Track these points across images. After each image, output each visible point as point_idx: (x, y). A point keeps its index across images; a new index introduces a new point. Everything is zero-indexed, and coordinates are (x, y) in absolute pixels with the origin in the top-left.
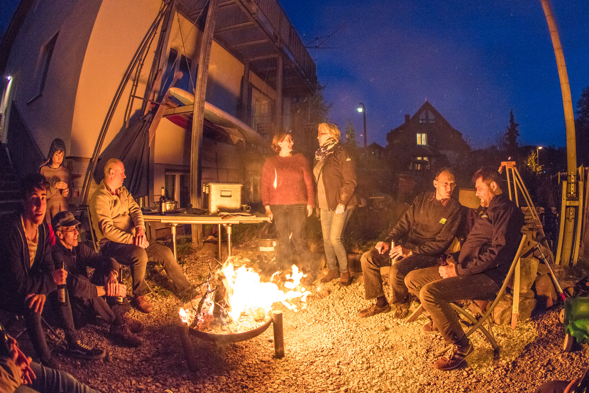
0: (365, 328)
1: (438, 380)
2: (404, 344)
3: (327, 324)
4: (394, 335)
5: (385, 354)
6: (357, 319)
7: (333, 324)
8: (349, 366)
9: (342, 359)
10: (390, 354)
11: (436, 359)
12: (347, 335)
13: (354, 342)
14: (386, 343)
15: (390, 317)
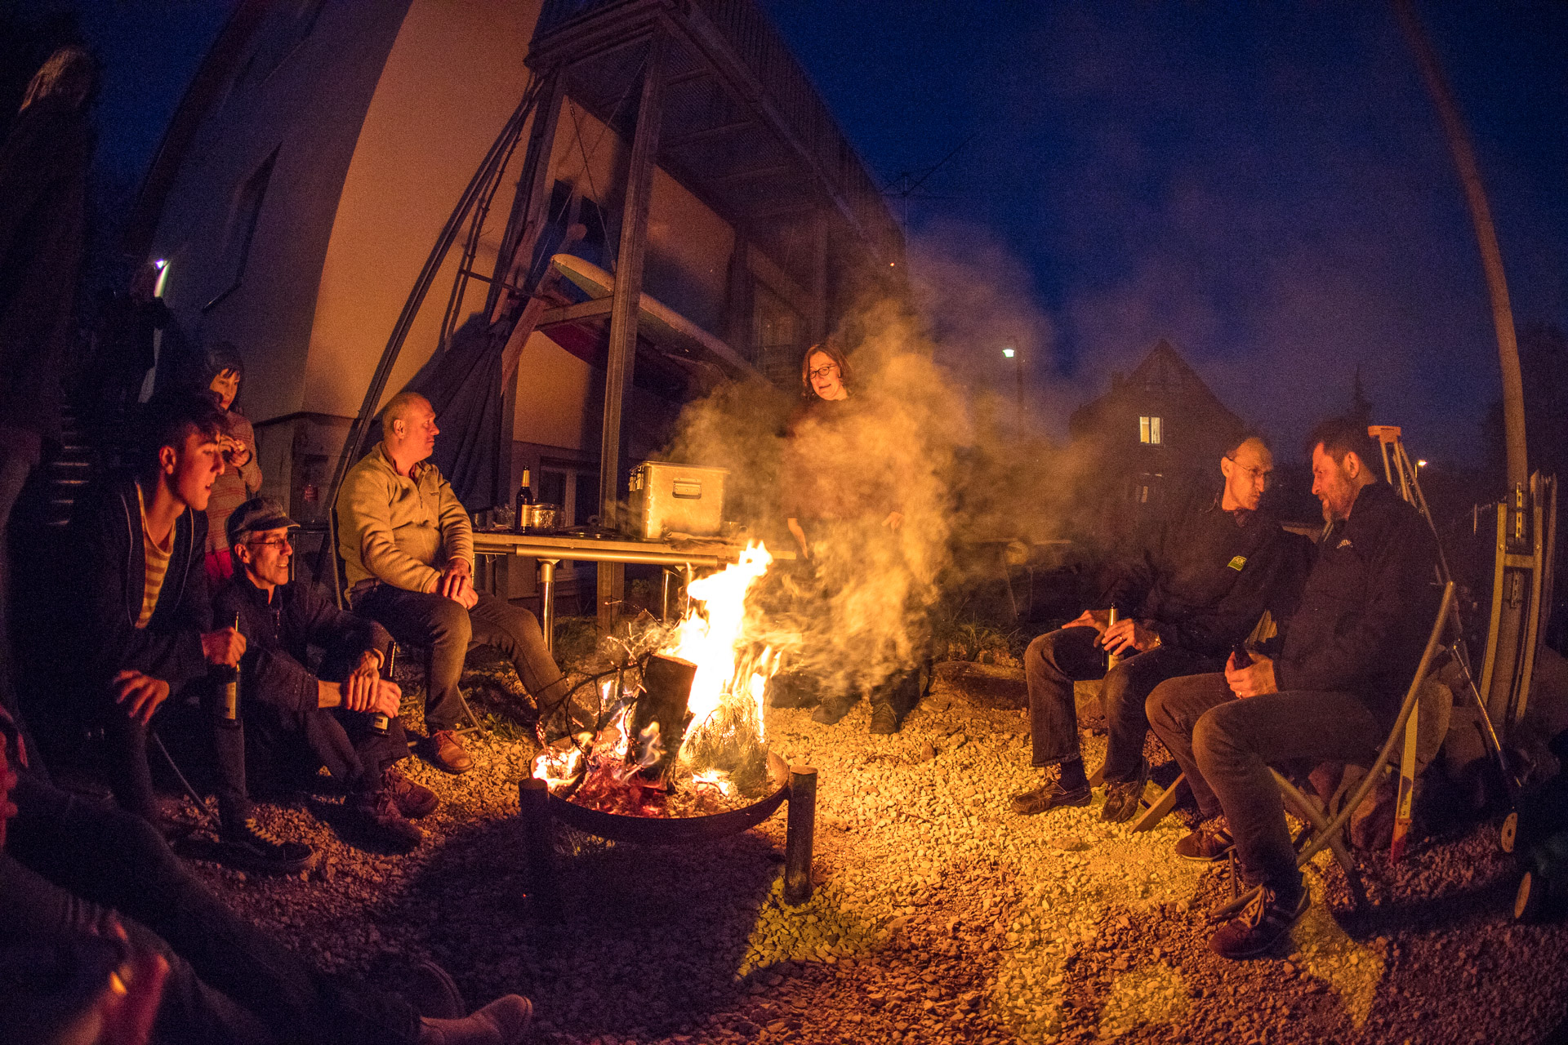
0: (1027, 840)
1: (1219, 983)
2: (1130, 884)
3: (929, 825)
4: (1103, 861)
5: (1081, 909)
6: (1007, 816)
7: (945, 827)
8: (983, 936)
9: (964, 916)
10: (1093, 908)
11: (1214, 928)
12: (981, 854)
13: (1000, 875)
14: (1083, 880)
15: (1091, 816)
